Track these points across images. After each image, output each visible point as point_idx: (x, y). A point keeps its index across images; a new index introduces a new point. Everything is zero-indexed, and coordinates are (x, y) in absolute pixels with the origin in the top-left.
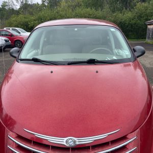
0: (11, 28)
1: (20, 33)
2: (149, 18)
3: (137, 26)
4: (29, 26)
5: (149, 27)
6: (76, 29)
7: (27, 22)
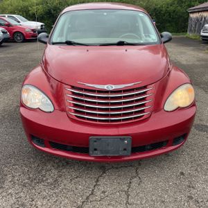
0: (6, 15)
1: (19, 22)
2: (193, 3)
3: (176, 15)
4: (30, 12)
5: (191, 15)
6: (105, 14)
7: (27, 7)
